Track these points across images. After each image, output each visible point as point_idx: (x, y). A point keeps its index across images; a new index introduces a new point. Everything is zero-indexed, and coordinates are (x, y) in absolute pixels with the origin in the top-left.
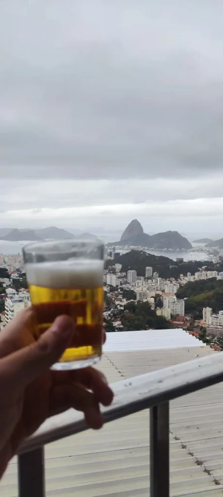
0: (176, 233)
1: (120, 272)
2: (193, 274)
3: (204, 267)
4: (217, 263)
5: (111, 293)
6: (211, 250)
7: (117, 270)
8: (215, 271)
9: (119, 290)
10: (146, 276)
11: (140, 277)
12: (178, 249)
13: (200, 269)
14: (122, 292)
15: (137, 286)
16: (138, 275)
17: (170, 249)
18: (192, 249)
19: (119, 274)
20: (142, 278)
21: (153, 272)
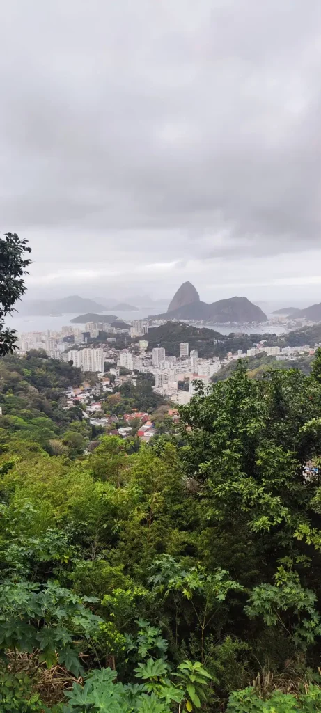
0: (245, 299)
1: (146, 351)
2: (245, 352)
3: (262, 342)
4: (282, 336)
5: (121, 377)
6: (293, 322)
7: (141, 349)
8: (277, 347)
9: (133, 373)
10: (181, 356)
11: (170, 357)
12: (247, 323)
13: (257, 345)
14: (136, 376)
15: (161, 367)
16: (168, 354)
17: (236, 323)
18: (266, 322)
19: (144, 354)
20: (174, 358)
21: (191, 350)
